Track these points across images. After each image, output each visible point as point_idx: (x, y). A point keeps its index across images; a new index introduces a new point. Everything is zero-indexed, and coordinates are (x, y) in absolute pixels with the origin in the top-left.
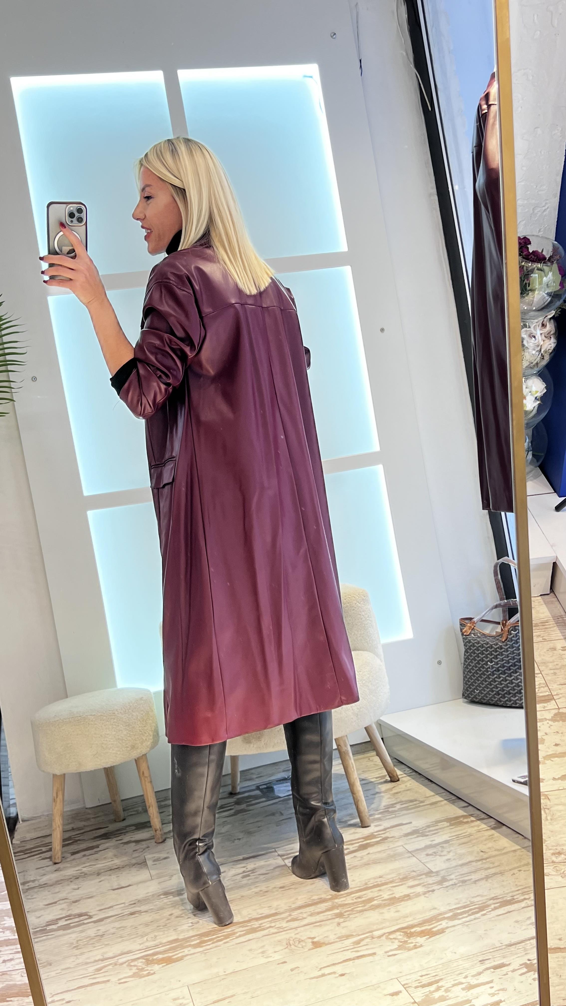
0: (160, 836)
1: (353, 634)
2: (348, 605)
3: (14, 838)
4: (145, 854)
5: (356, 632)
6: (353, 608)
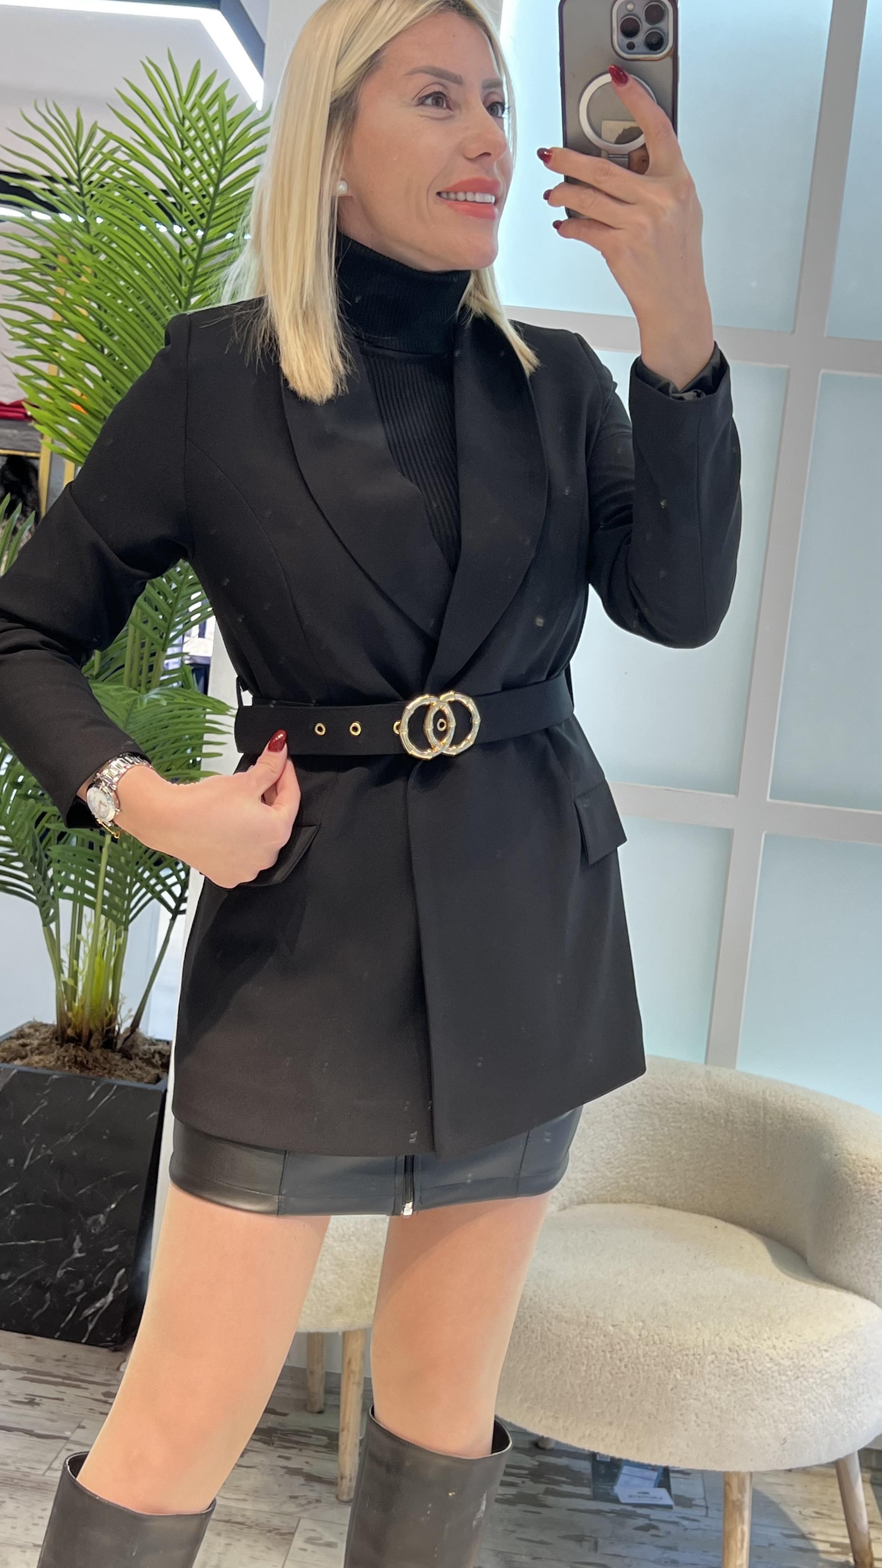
0: (346, 1491)
1: (853, 1253)
2: (863, 1187)
4: (305, 1515)
6: (869, 1200)
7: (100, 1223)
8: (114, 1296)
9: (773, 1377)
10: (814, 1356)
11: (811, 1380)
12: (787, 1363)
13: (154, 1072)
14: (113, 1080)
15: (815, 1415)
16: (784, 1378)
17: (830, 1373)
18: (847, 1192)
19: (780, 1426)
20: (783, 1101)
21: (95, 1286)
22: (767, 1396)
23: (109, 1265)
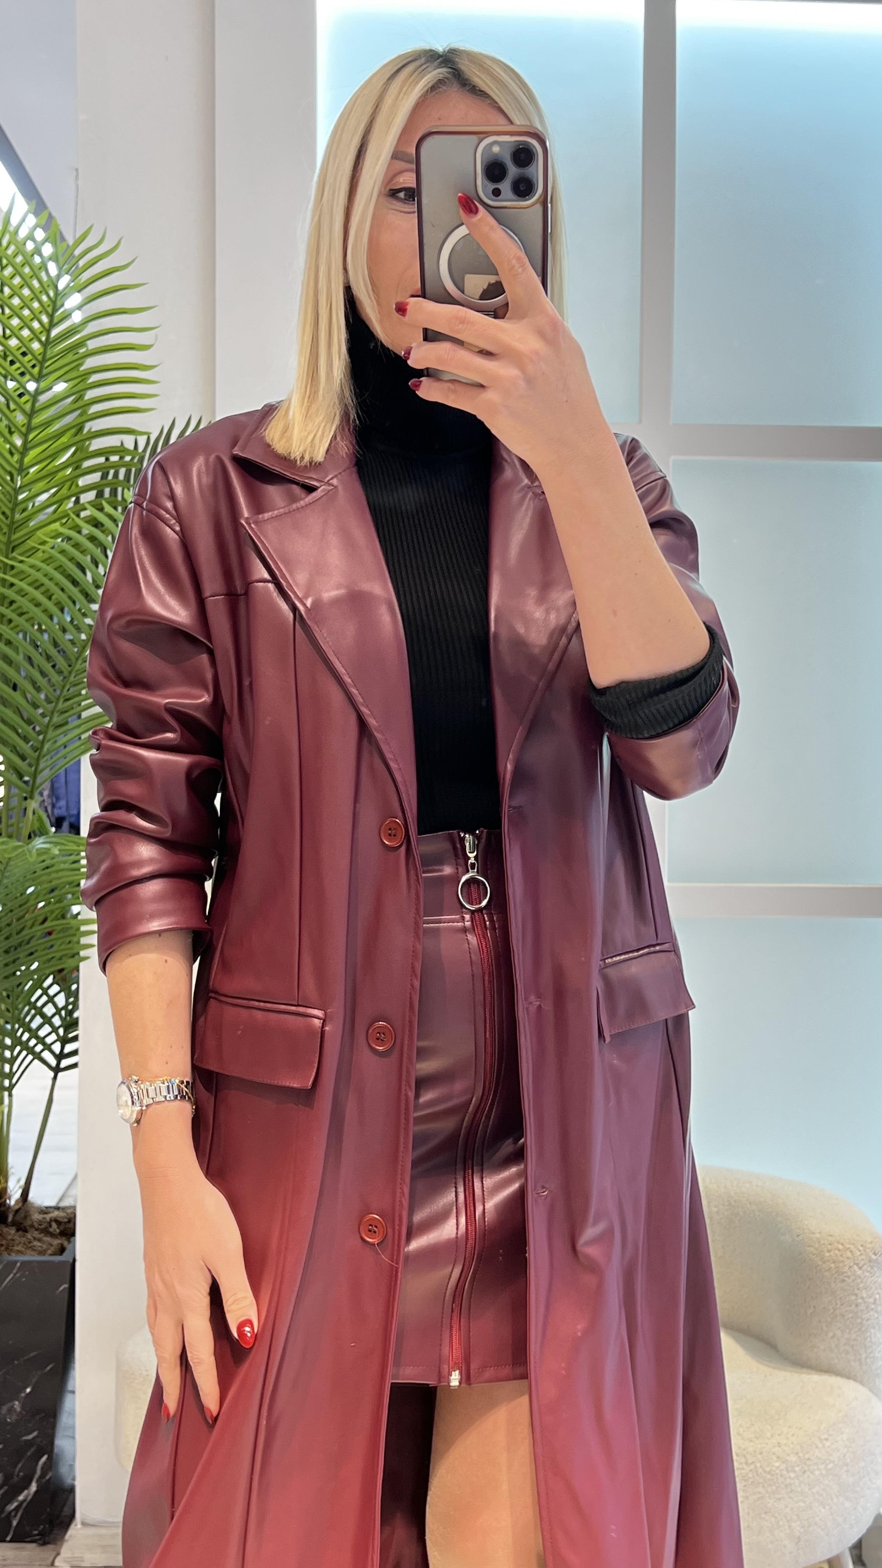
1: (831, 1334)
2: (833, 1265)
3: (58, 1554)
5: (839, 1333)
6: (841, 1277)
7: (15, 1410)
8: (37, 1487)
9: (782, 1475)
10: (817, 1447)
11: (817, 1473)
12: (793, 1458)
13: (56, 1242)
14: (14, 1257)
15: (824, 1508)
16: (792, 1475)
17: (833, 1462)
18: (816, 1272)
19: (793, 1525)
20: (725, 1187)
21: (16, 1479)
22: (778, 1496)
23: (29, 1454)
